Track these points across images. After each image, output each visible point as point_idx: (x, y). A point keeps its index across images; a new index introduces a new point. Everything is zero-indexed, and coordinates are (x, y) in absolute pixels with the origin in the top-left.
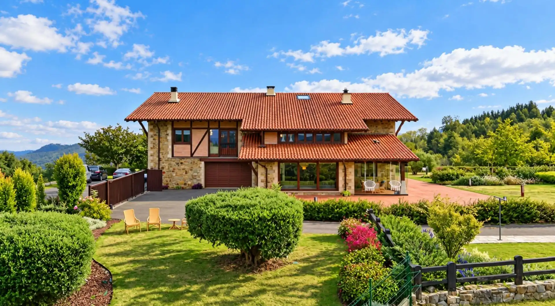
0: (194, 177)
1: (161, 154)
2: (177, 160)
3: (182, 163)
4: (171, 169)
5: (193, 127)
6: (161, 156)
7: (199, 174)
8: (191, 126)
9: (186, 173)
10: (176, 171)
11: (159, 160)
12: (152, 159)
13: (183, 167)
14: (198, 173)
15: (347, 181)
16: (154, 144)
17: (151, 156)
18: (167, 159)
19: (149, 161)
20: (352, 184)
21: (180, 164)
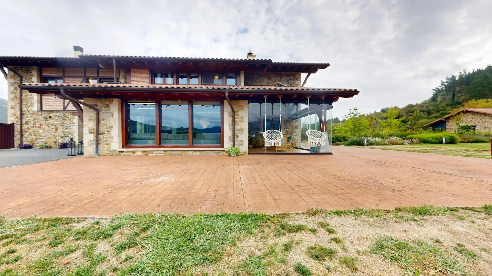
0: (65, 135)
1: (23, 106)
2: (46, 115)
3: (50, 117)
4: (37, 125)
5: (66, 75)
6: (24, 109)
7: (71, 131)
8: (64, 74)
9: (57, 129)
10: (44, 127)
11: (22, 114)
12: (13, 112)
13: (51, 122)
14: (70, 129)
15: (236, 132)
16: (15, 93)
17: (12, 108)
18: (31, 112)
19: (9, 115)
20: (244, 137)
21: (49, 119)
